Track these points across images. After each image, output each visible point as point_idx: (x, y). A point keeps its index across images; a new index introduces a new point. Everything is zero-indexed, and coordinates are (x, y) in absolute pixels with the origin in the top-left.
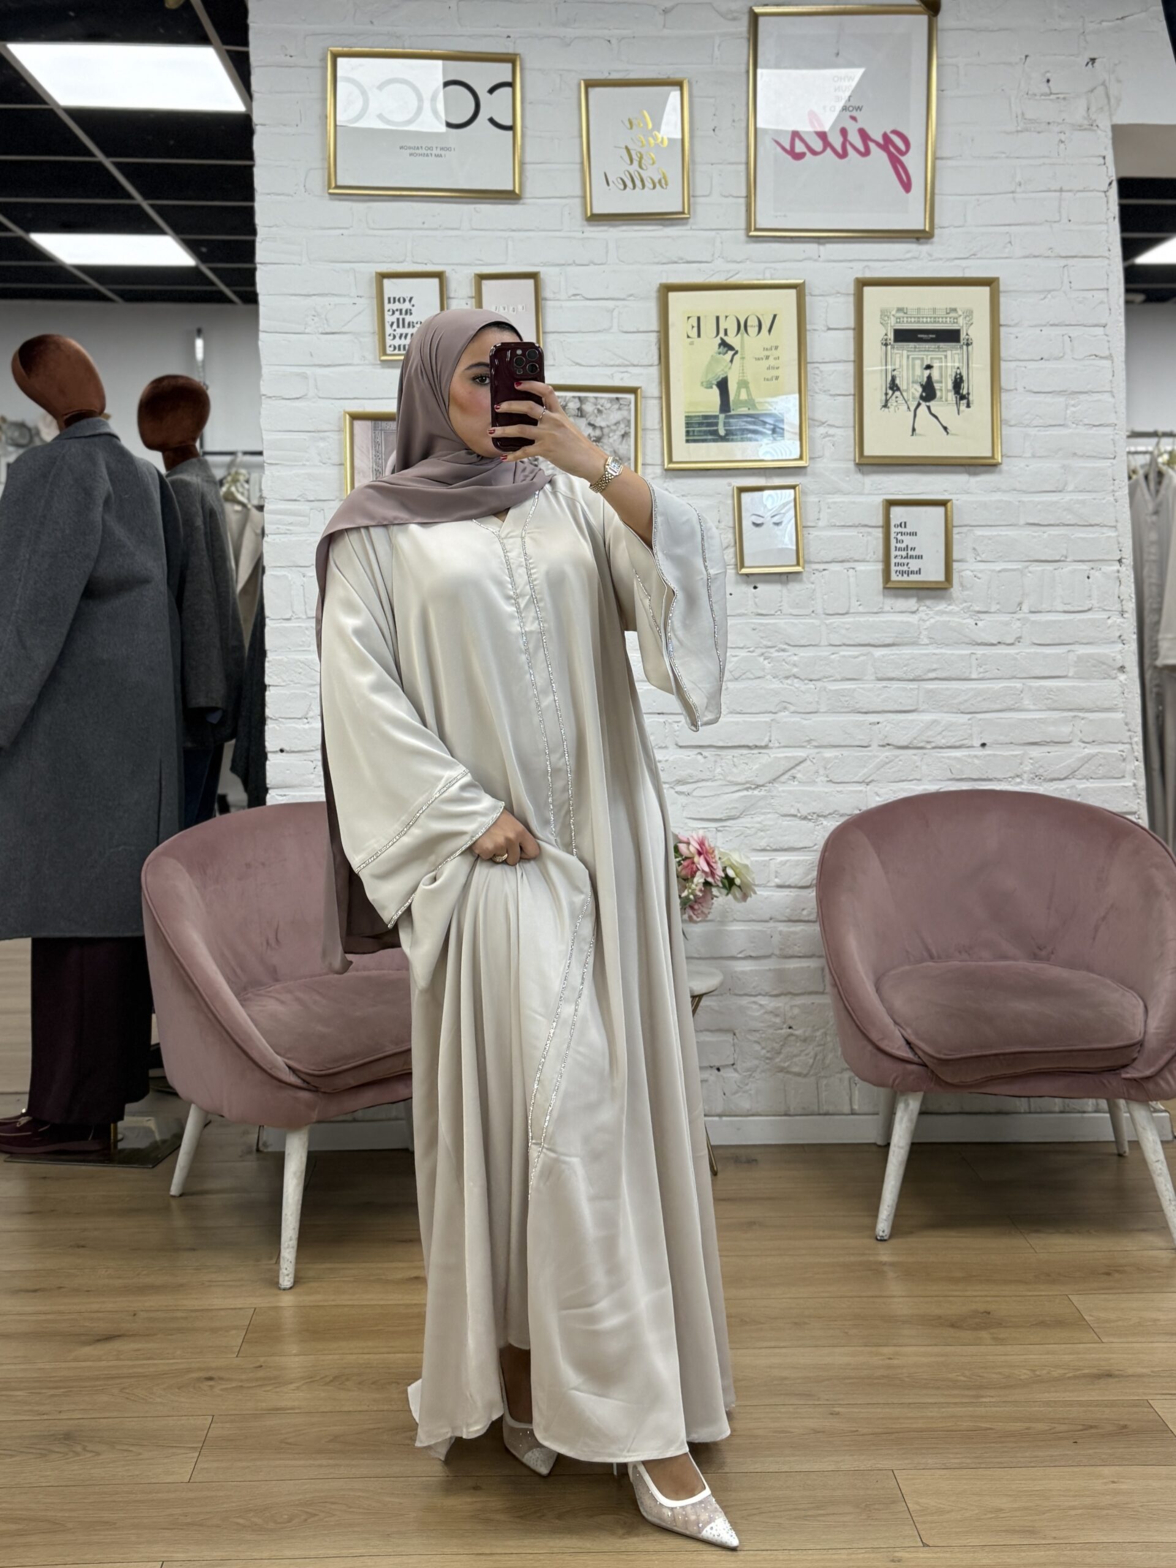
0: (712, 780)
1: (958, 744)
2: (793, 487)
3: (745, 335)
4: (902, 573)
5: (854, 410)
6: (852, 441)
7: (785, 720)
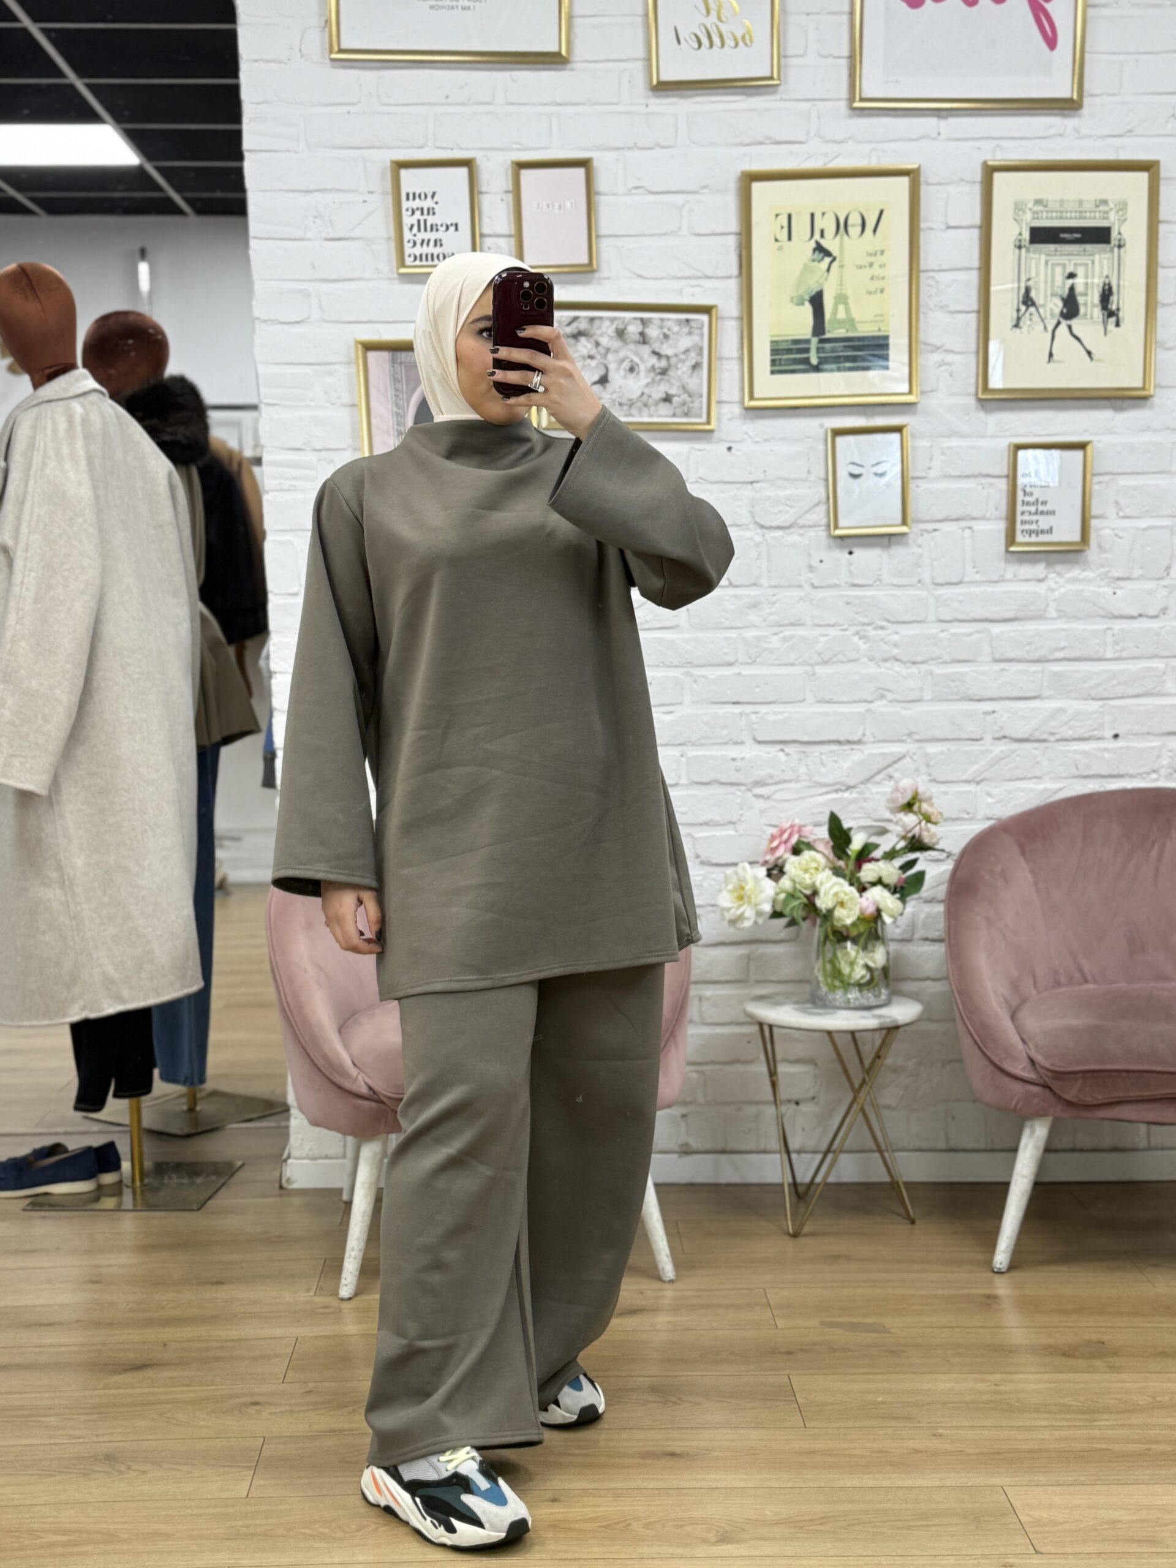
0: (797, 780)
1: (1087, 735)
2: (898, 429)
3: (845, 237)
4: (1030, 533)
5: (978, 330)
6: (973, 370)
7: (883, 710)
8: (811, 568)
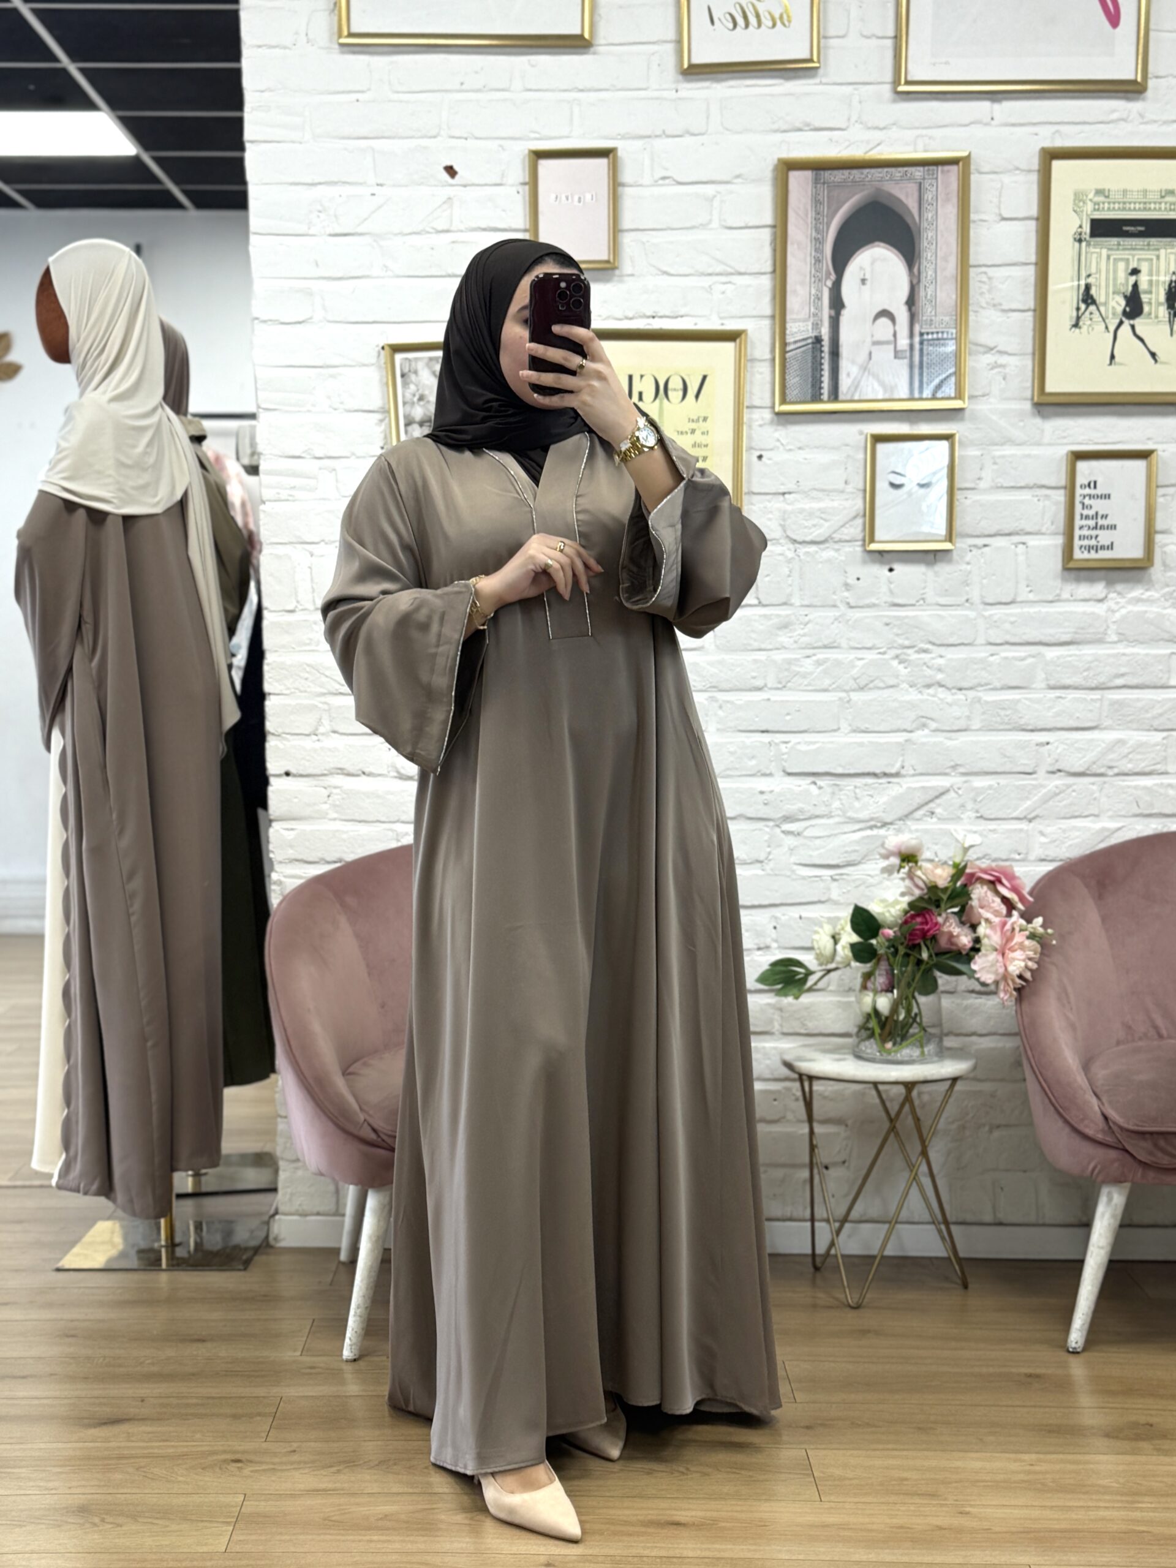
0: (829, 816)
1: (1147, 769)
4: (1089, 548)
5: (1034, 330)
6: (1030, 374)
7: (924, 740)
8: (847, 586)
